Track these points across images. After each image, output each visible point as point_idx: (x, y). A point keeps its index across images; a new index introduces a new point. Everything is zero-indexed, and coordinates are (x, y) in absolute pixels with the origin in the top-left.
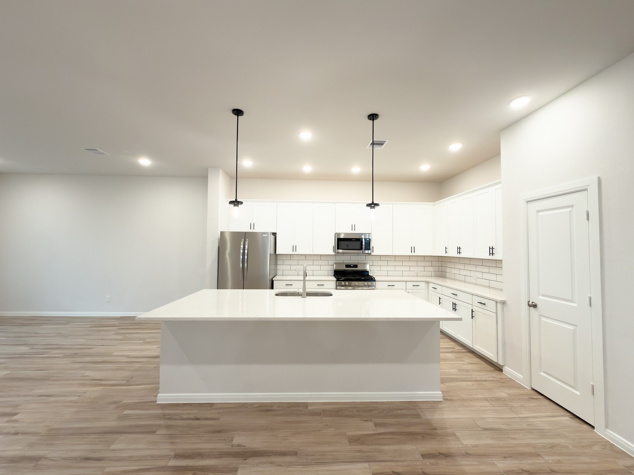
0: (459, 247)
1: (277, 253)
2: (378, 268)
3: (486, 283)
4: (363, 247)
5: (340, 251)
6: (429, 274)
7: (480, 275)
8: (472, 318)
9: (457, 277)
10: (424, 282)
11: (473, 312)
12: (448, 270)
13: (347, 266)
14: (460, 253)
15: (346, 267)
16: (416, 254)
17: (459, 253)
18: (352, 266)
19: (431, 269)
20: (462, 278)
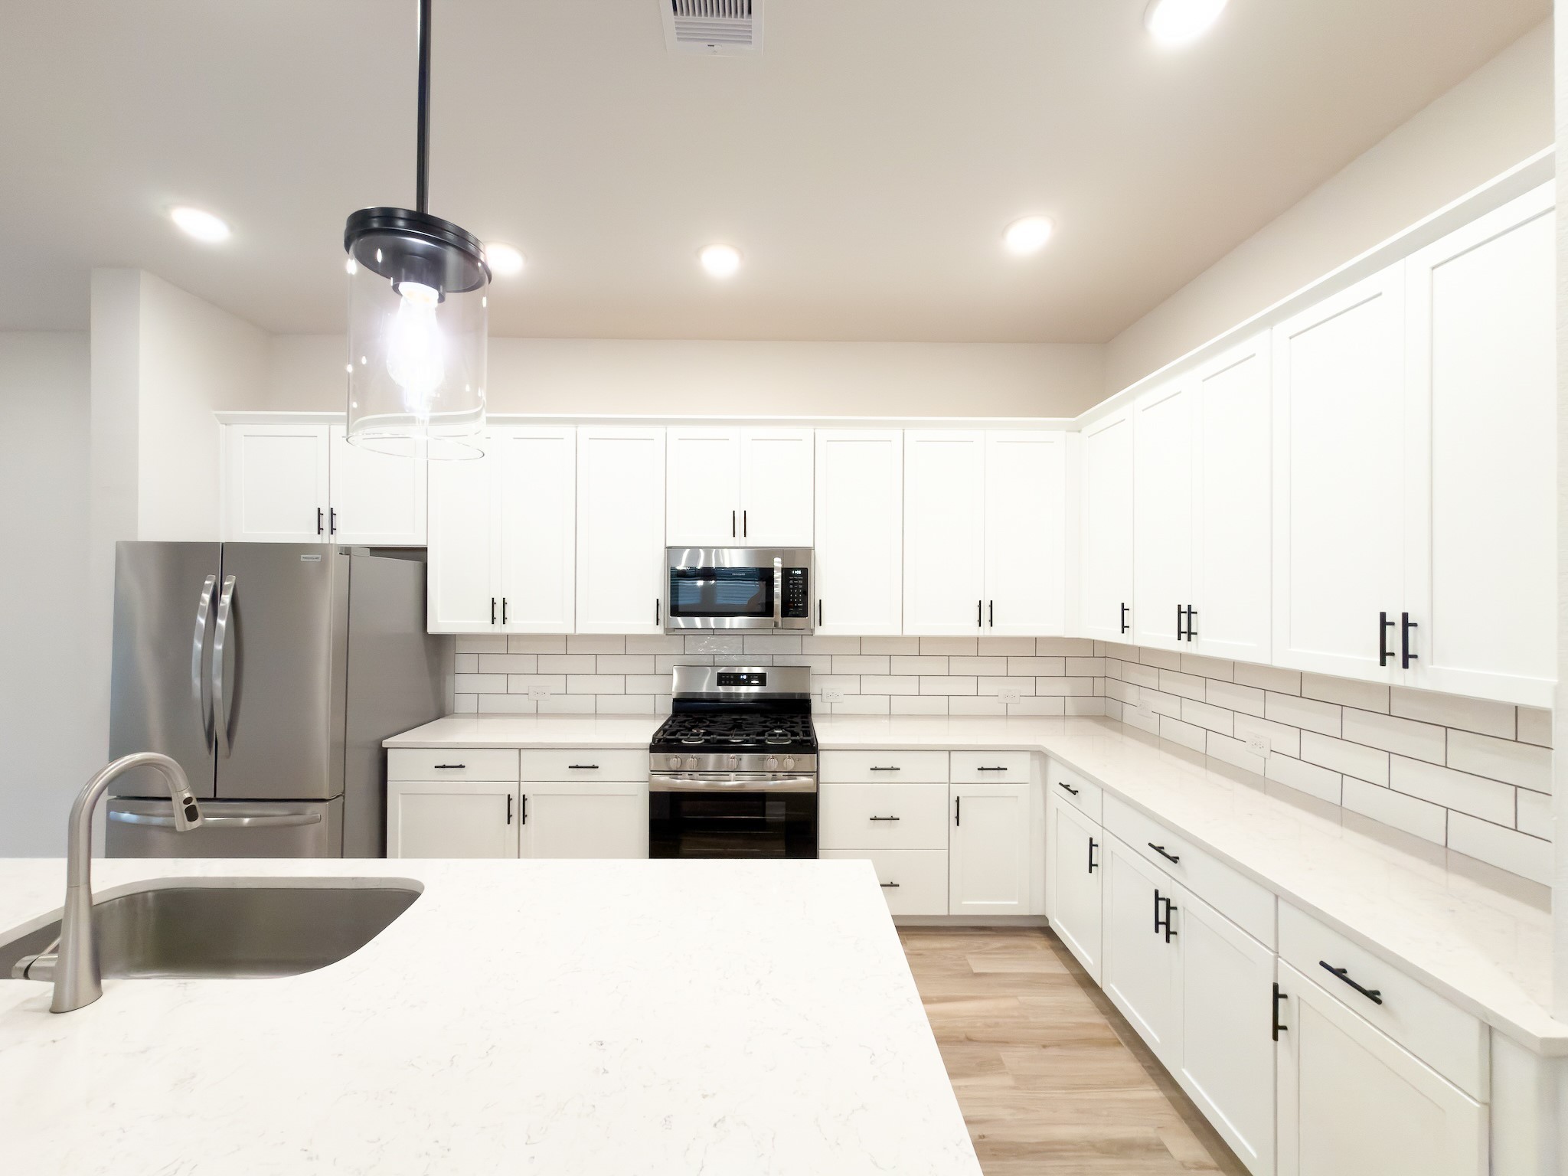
0: (1184, 608)
1: (431, 630)
2: (852, 686)
3: (1326, 786)
4: (777, 602)
5: (681, 621)
6: (1056, 706)
7: (1287, 741)
8: (1275, 1038)
9: (1171, 730)
10: (1029, 753)
11: (1281, 1001)
12: (1131, 694)
13: (724, 679)
14: (1190, 633)
15: (719, 684)
16: (1001, 629)
17: (1184, 637)
18: (745, 677)
19: (1063, 687)
20: (1194, 738)
